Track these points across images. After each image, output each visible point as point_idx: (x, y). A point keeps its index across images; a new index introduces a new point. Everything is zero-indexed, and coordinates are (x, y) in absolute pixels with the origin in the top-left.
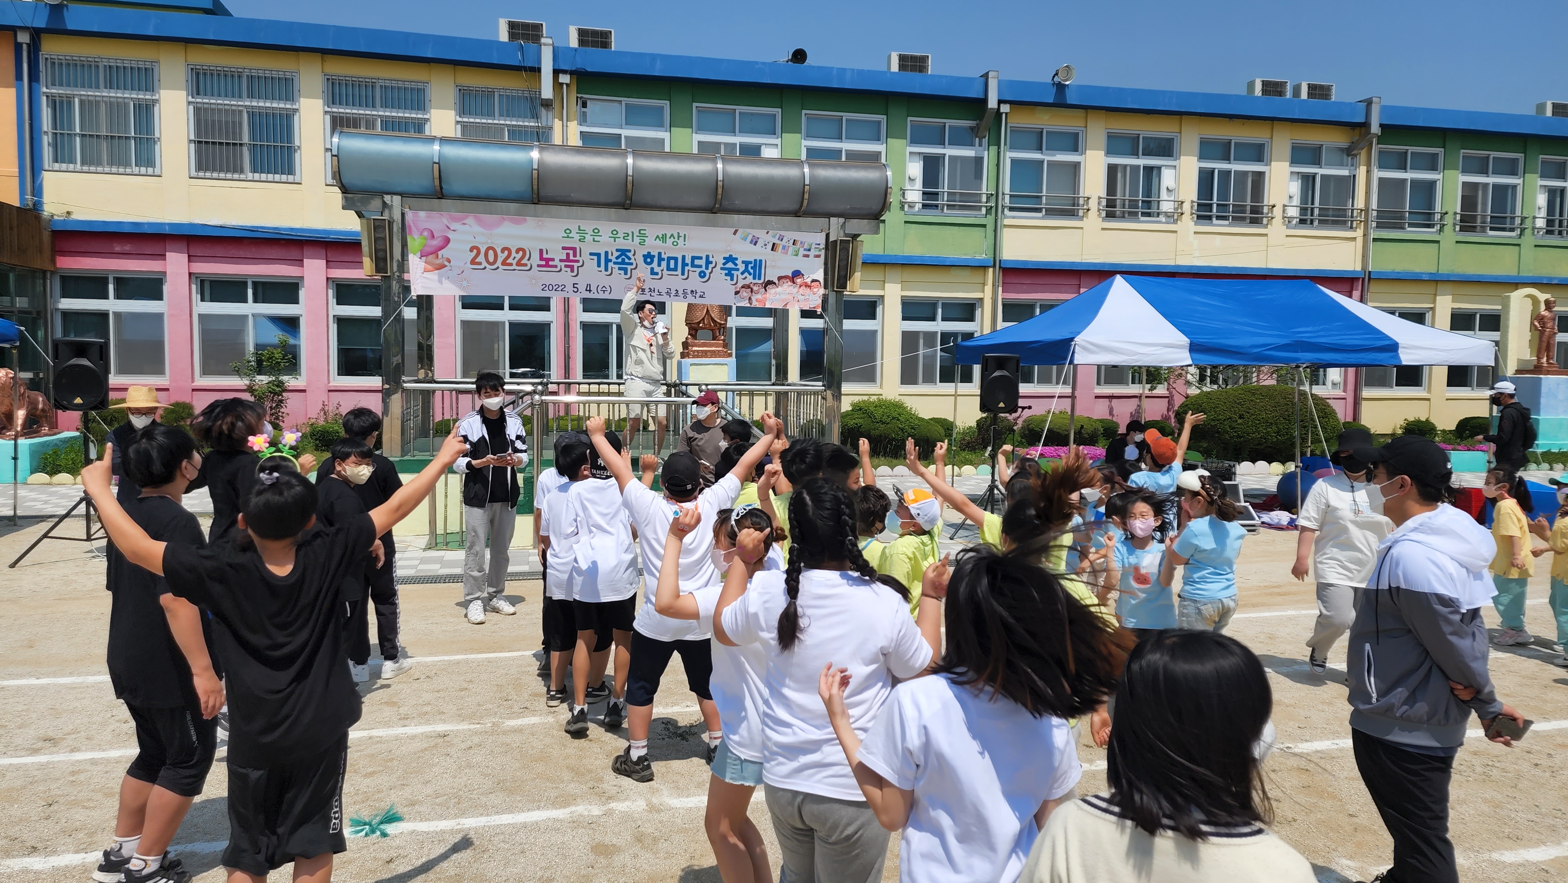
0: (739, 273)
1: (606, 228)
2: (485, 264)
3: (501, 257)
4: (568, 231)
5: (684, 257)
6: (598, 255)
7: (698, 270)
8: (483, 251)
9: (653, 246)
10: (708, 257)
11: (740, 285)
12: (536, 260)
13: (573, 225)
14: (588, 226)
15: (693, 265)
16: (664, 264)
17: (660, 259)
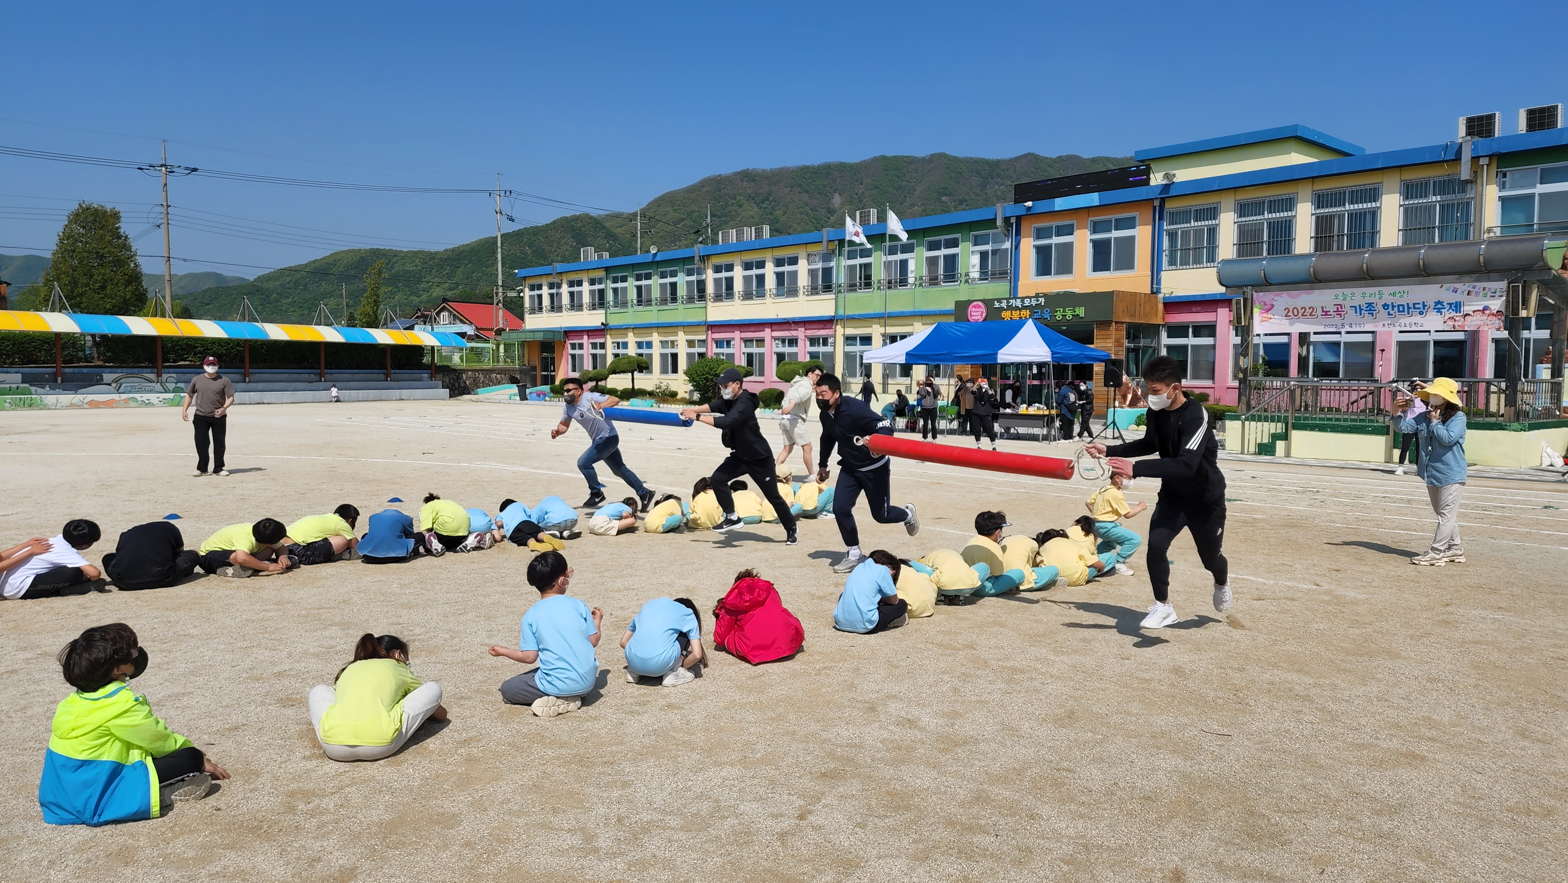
0: (1445, 310)
1: (1358, 291)
2: (1292, 316)
3: (1301, 312)
4: (1337, 296)
5: (1408, 304)
6: (1355, 307)
7: (1419, 310)
8: (1291, 310)
9: (1388, 300)
10: (1423, 302)
11: (1446, 318)
12: (1320, 312)
13: (1339, 291)
14: (1348, 291)
15: (1415, 308)
16: (1396, 309)
17: (1393, 307)
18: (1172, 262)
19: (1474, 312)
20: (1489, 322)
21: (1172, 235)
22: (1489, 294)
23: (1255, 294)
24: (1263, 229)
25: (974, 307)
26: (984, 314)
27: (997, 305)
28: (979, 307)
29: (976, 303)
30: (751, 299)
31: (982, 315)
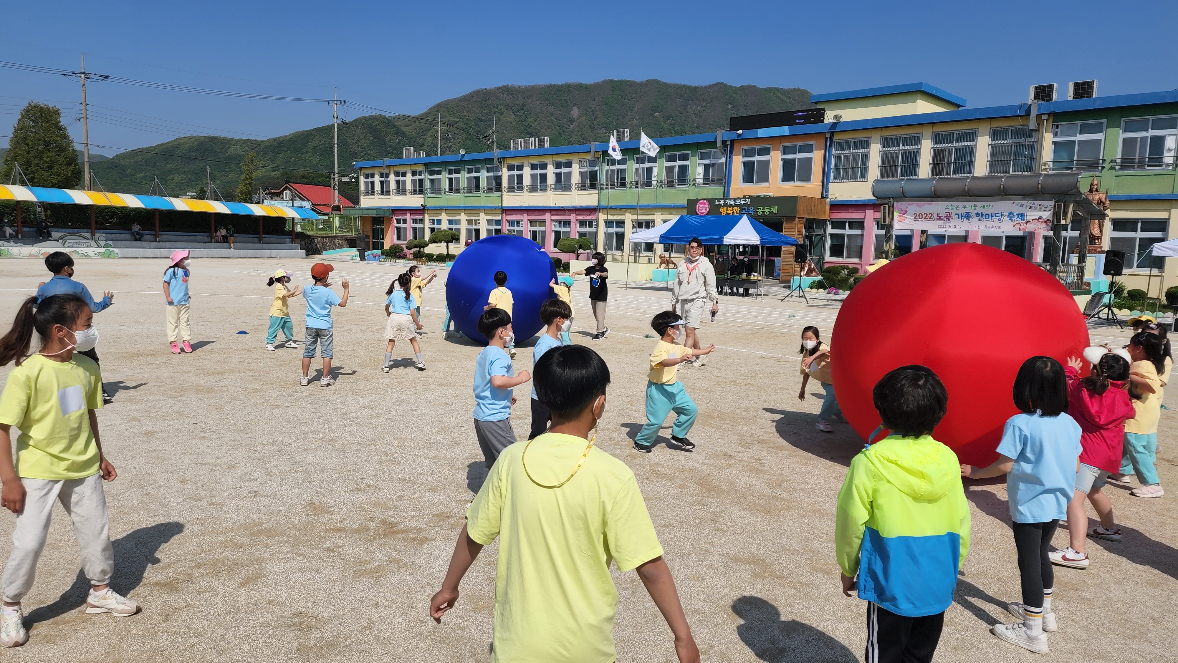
0: (1015, 218)
1: (961, 204)
2: (918, 219)
3: (924, 216)
4: (947, 207)
5: (992, 214)
6: (958, 214)
7: (998, 218)
8: (918, 215)
9: (979, 210)
10: (1001, 213)
11: (1015, 223)
12: (936, 217)
13: (949, 204)
14: (955, 204)
15: (996, 216)
16: (984, 216)
17: (982, 215)
18: (837, 177)
19: (1033, 220)
20: (1042, 227)
21: (838, 158)
22: (1043, 209)
23: (896, 203)
24: (899, 157)
25: (701, 204)
26: (708, 209)
27: (717, 203)
28: (704, 204)
29: (702, 201)
30: (536, 191)
31: (706, 210)
